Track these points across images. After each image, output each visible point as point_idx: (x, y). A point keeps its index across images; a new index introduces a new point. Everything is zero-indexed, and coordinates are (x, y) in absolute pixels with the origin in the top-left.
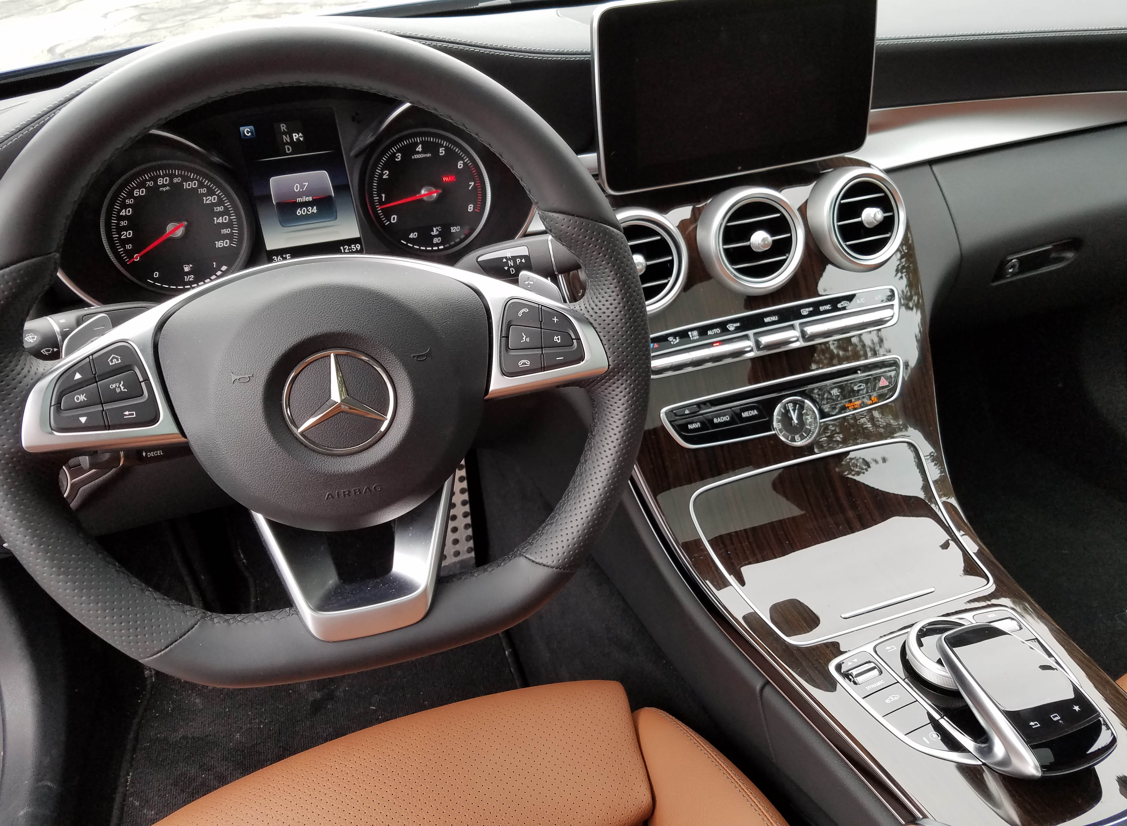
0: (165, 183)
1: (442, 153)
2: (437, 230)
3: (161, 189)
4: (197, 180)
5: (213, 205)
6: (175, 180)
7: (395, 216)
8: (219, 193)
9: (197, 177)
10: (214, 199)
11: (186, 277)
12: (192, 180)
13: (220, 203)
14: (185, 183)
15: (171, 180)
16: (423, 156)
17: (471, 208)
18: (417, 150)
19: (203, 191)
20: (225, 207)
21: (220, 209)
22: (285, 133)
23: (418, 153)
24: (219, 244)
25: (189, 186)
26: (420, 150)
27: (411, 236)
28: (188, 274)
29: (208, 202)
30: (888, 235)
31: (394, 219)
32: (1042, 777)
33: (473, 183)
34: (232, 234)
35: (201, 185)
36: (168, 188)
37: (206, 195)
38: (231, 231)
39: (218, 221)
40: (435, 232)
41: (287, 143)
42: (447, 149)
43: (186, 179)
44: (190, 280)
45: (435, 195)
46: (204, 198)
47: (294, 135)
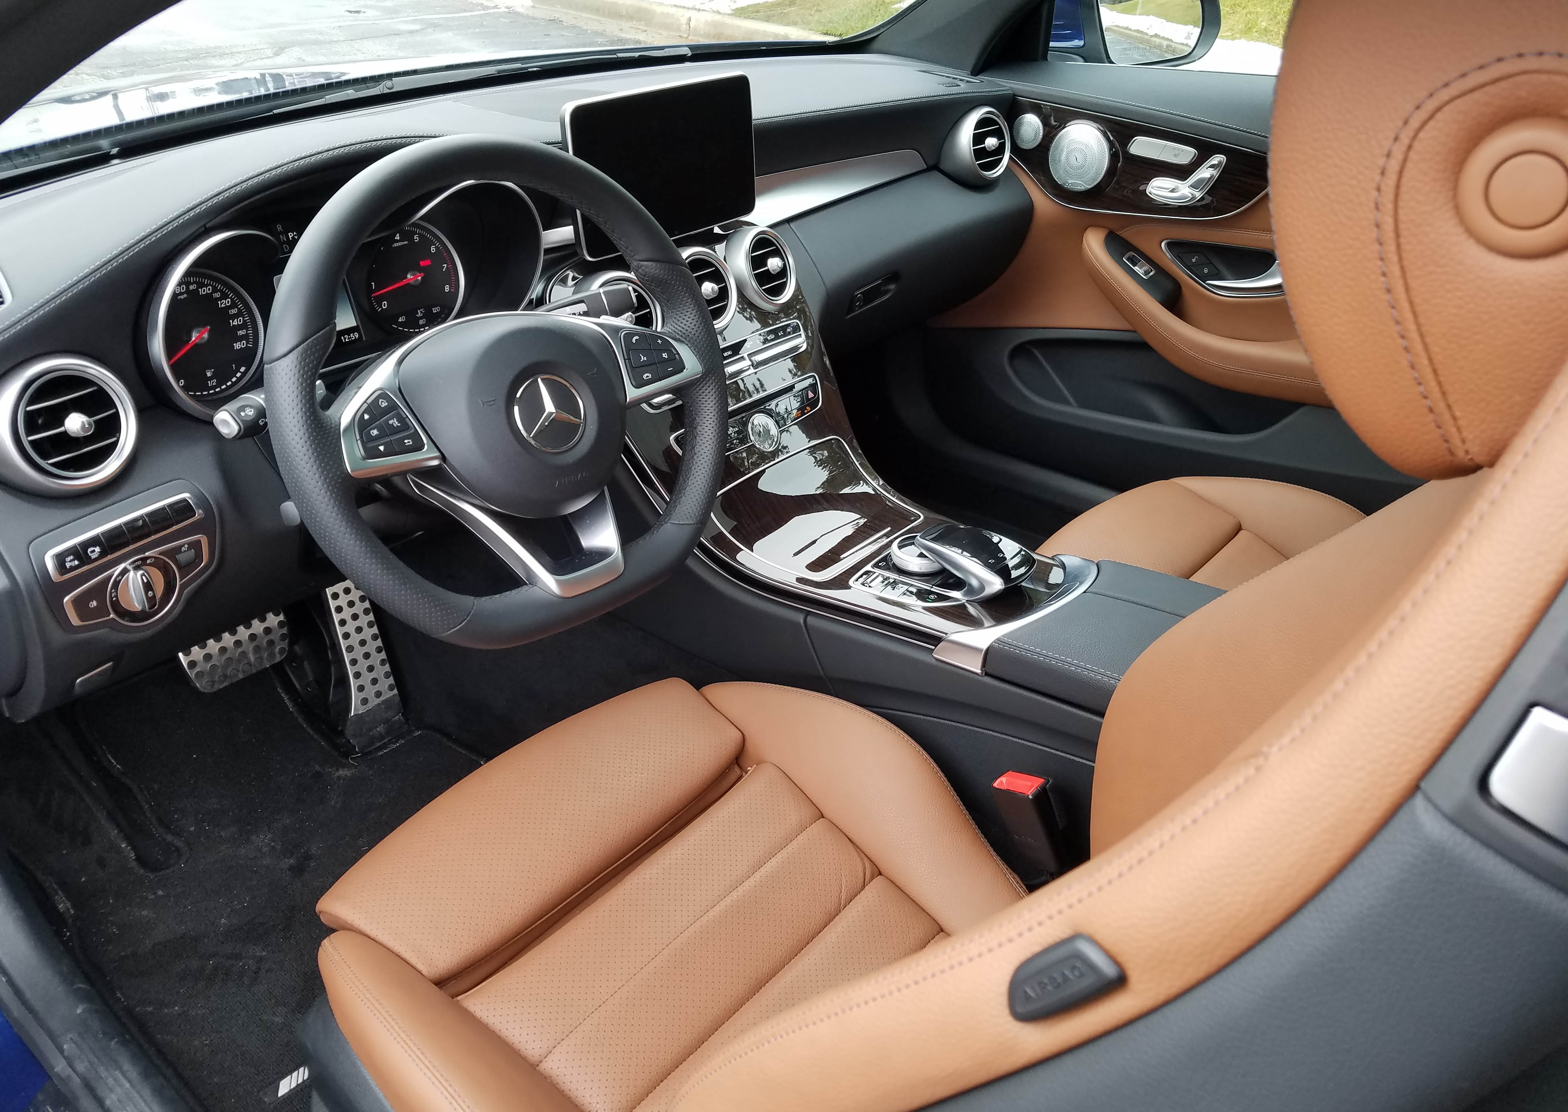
0: (182, 291)
1: (416, 239)
2: (421, 312)
3: (179, 297)
4: (211, 286)
5: (228, 308)
6: (192, 287)
7: (385, 302)
8: (232, 296)
9: (210, 282)
10: (226, 303)
11: (209, 382)
12: (207, 286)
13: (234, 305)
14: (200, 290)
15: (188, 288)
16: (402, 243)
17: (447, 288)
18: (396, 238)
19: (217, 295)
20: (239, 309)
21: (234, 311)
22: (281, 233)
23: (397, 241)
24: (237, 346)
25: (204, 292)
26: (398, 238)
27: (400, 320)
28: (211, 378)
29: (222, 306)
30: (785, 280)
31: (385, 305)
32: (1005, 589)
33: (446, 265)
34: (247, 334)
35: (215, 290)
36: (185, 295)
37: (220, 299)
38: (247, 332)
39: (234, 324)
40: (419, 315)
41: (284, 242)
42: (420, 235)
43: (201, 285)
44: (214, 384)
45: (420, 278)
46: (219, 302)
47: (289, 234)
